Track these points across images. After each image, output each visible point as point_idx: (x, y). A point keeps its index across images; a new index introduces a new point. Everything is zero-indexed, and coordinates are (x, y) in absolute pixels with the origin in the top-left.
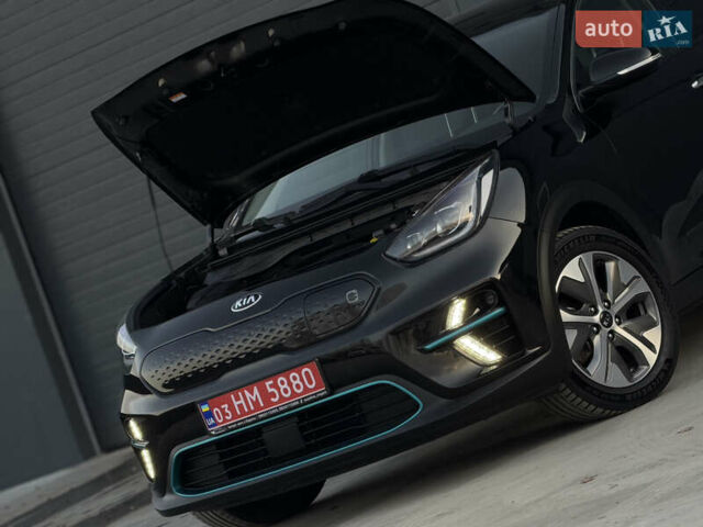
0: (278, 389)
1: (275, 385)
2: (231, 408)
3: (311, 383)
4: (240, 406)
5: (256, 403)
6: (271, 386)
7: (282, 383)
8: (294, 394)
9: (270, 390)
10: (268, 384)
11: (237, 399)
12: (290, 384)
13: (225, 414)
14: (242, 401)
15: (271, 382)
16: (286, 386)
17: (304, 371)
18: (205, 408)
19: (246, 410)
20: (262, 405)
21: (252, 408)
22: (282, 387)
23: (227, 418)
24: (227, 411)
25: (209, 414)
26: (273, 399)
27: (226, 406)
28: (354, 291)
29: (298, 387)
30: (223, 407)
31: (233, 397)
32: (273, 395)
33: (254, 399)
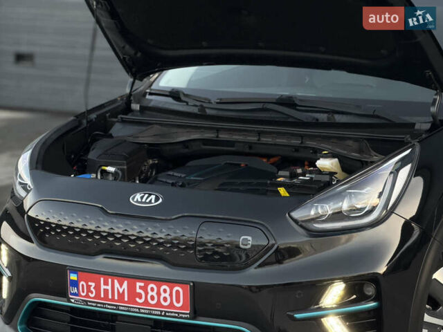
0: (147, 293)
1: (144, 288)
2: (98, 288)
3: (178, 301)
4: (106, 291)
5: (121, 295)
6: (141, 287)
7: (152, 289)
8: (158, 304)
9: (138, 290)
10: (139, 284)
11: (106, 283)
12: (159, 294)
13: (89, 290)
14: (109, 287)
15: (142, 284)
16: (154, 294)
17: (176, 288)
18: (73, 277)
19: (110, 297)
20: (126, 299)
21: (116, 298)
22: (150, 293)
23: (90, 294)
24: (92, 289)
25: (75, 284)
26: (138, 299)
27: (93, 284)
28: (249, 238)
29: (165, 299)
30: (90, 284)
31: (102, 280)
32: (140, 296)
33: (121, 291)
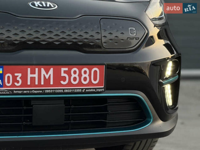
0: (70, 76)
1: (68, 72)
2: (24, 78)
3: (95, 80)
4: (33, 79)
5: (47, 81)
6: (65, 72)
7: (75, 72)
8: (80, 83)
9: (63, 74)
10: (63, 69)
11: (33, 72)
12: (80, 75)
13: (15, 81)
14: (36, 76)
15: (66, 69)
16: (77, 76)
17: (94, 69)
19: (37, 83)
20: (52, 83)
21: (42, 83)
22: (73, 76)
23: (16, 84)
24: (18, 79)
26: (62, 82)
27: (20, 75)
29: (85, 79)
30: (16, 74)
31: (29, 70)
32: (64, 79)
33: (47, 77)
